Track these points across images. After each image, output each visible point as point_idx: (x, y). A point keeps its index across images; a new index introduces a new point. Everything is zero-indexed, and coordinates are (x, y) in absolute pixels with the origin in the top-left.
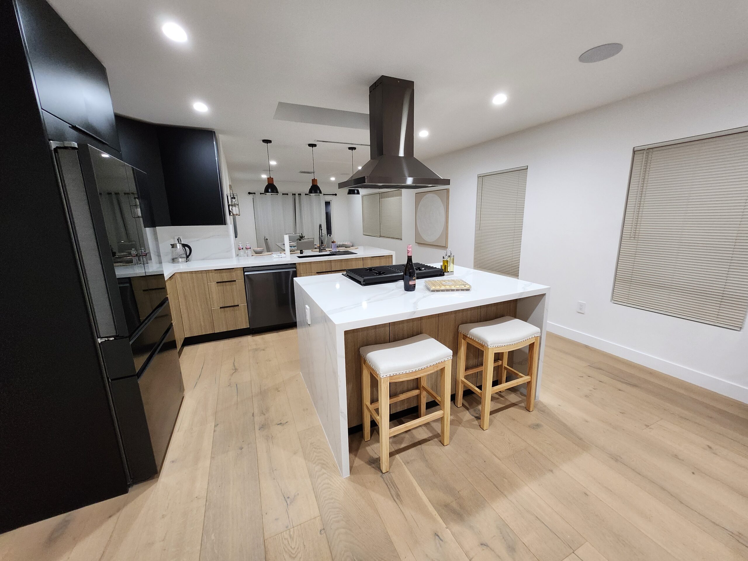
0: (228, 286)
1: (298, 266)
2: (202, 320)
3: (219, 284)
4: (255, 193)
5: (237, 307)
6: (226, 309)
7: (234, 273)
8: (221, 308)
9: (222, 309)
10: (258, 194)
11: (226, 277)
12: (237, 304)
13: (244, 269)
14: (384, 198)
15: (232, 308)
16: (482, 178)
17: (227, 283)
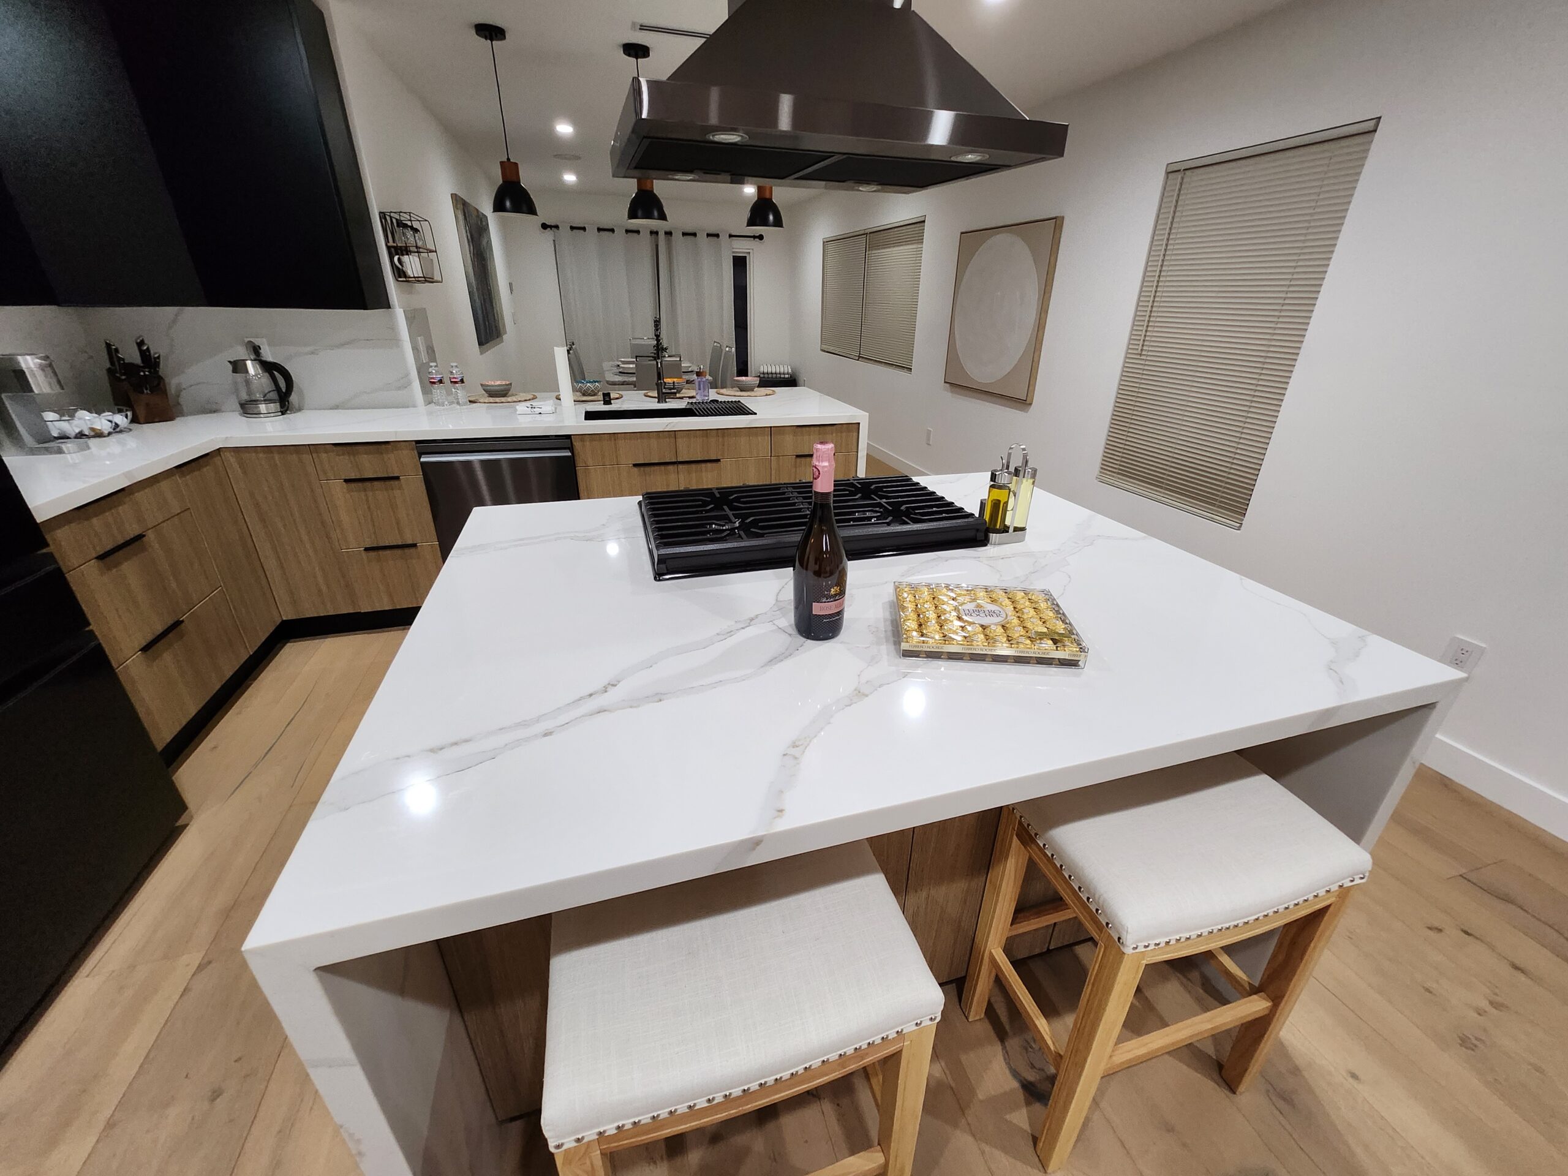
0: (379, 493)
1: (577, 445)
2: (320, 580)
3: (353, 485)
4: (557, 227)
5: (412, 550)
6: (381, 552)
7: (392, 456)
8: (367, 549)
9: (372, 554)
10: (564, 230)
11: (370, 466)
12: (410, 542)
13: (424, 446)
14: (878, 247)
15: (399, 552)
16: (1182, 178)
17: (376, 483)
